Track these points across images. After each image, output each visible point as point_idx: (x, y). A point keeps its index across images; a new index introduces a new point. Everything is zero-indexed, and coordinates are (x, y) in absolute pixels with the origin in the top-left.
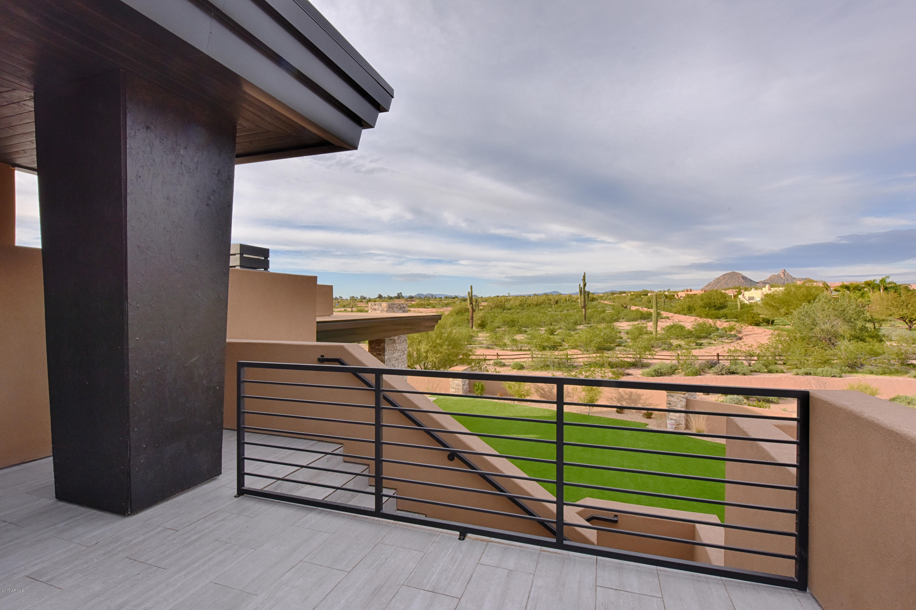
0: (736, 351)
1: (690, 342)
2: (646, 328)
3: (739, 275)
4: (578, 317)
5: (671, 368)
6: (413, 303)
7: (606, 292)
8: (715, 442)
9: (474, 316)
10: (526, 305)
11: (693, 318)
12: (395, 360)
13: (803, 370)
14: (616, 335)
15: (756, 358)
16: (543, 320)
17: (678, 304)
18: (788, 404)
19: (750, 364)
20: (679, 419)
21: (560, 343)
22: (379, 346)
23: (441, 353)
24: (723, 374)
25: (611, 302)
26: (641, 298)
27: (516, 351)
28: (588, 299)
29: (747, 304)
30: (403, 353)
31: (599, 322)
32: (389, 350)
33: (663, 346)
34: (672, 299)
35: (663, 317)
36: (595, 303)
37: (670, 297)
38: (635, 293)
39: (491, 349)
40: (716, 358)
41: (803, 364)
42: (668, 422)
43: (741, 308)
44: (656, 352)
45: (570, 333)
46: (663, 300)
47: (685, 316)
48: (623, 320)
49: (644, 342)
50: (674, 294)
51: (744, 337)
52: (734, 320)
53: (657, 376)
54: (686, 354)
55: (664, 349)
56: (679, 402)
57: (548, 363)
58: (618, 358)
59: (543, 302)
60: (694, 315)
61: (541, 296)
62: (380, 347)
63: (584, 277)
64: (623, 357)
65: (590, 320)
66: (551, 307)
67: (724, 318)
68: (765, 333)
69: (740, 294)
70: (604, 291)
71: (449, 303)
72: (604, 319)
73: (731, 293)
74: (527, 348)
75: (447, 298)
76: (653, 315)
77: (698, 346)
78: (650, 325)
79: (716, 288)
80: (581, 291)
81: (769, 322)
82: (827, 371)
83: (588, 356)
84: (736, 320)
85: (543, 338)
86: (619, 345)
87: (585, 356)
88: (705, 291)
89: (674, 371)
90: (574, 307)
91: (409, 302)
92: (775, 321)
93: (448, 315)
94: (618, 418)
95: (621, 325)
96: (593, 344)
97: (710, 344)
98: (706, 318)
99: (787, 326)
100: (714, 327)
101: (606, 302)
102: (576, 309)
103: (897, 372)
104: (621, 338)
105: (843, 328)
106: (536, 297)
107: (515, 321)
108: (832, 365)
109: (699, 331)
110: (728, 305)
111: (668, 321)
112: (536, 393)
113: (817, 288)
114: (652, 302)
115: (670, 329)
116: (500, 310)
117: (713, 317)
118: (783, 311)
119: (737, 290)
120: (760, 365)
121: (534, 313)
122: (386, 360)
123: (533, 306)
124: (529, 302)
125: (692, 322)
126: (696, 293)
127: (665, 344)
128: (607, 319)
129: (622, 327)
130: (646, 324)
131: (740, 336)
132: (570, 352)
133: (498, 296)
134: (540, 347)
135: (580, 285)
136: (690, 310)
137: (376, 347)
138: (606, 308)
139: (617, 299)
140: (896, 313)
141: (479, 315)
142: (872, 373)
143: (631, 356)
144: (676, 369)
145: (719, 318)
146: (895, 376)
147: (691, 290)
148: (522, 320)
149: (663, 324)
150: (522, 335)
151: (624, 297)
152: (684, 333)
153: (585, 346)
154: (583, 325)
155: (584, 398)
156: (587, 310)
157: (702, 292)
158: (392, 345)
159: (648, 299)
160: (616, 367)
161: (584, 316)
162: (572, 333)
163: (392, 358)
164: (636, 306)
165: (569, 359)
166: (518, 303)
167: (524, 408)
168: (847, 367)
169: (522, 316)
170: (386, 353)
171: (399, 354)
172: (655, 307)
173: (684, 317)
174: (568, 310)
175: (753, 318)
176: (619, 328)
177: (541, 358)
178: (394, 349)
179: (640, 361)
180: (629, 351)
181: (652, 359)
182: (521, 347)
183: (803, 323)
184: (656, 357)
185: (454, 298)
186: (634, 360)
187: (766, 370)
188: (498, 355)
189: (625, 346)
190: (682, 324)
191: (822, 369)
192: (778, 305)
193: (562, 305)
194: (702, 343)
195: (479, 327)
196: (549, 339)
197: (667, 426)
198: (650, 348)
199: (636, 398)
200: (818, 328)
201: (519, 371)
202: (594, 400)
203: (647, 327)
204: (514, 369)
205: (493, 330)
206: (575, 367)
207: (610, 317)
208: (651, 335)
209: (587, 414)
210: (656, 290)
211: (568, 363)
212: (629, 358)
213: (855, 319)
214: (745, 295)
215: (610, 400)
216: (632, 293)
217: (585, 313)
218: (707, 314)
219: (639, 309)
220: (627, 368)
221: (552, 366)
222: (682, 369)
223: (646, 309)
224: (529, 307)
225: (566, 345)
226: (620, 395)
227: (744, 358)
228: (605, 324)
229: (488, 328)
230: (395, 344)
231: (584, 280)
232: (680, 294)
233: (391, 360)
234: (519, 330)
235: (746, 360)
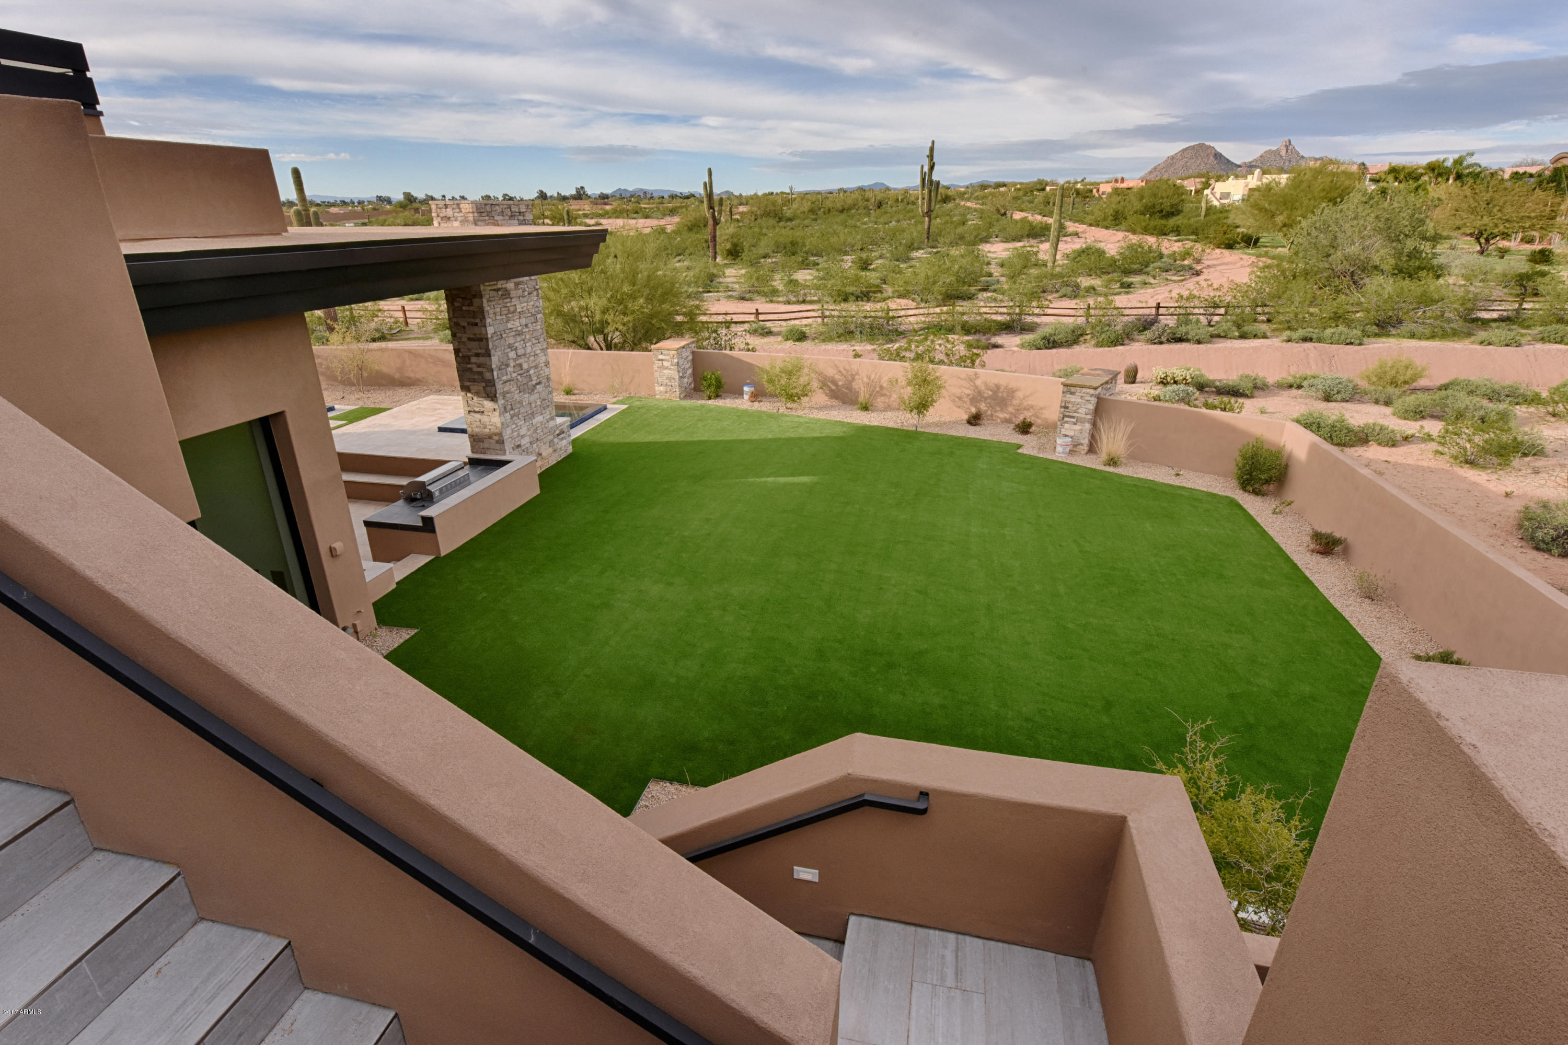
0: (1191, 297)
1: (1110, 281)
2: (1036, 255)
3: (1209, 151)
4: (915, 234)
5: (1073, 332)
6: (608, 207)
7: (971, 184)
8: (1139, 476)
9: (718, 233)
10: (822, 210)
11: (1120, 235)
12: (514, 336)
13: (1301, 333)
14: (982, 269)
15: (1222, 311)
16: (849, 240)
17: (1098, 207)
18: (1268, 399)
19: (1209, 323)
20: (1079, 435)
21: (877, 286)
22: (471, 304)
23: (633, 312)
24: (1161, 343)
25: (979, 204)
26: (1033, 195)
27: (794, 303)
28: (936, 197)
29: (1216, 206)
30: (533, 319)
31: (952, 244)
32: (495, 313)
33: (1064, 290)
34: (1088, 197)
35: (1068, 233)
36: (950, 205)
37: (1085, 194)
38: (1024, 186)
39: (747, 300)
40: (1153, 311)
41: (1303, 323)
42: (1059, 441)
43: (1206, 216)
44: (1050, 301)
45: (898, 266)
46: (1072, 199)
47: (1107, 231)
48: (997, 239)
49: (1030, 282)
50: (1092, 187)
51: (1204, 270)
52: (1191, 237)
53: (1047, 348)
54: (1104, 306)
55: (1065, 296)
56: (1085, 404)
57: (852, 327)
58: (980, 314)
59: (855, 205)
60: (1123, 228)
61: (851, 193)
62: (471, 308)
63: (932, 149)
64: (988, 313)
65: (937, 240)
66: (869, 215)
67: (1174, 234)
68: (1242, 262)
69: (1208, 188)
70: (967, 183)
71: (676, 207)
72: (962, 238)
73: (1191, 185)
74: (815, 298)
75: (673, 197)
76: (1052, 230)
77: (1124, 288)
78: (1044, 249)
79: (1165, 177)
80: (923, 180)
81: (1250, 241)
82: (1340, 334)
83: (926, 311)
84: (1194, 237)
85: (846, 278)
86: (985, 290)
87: (921, 311)
88: (1146, 183)
89: (1078, 338)
90: (911, 214)
91: (600, 207)
92: (1261, 240)
93: (673, 231)
94: (969, 435)
95: (992, 250)
96: (936, 288)
97: (1146, 284)
98: (1142, 234)
99: (1280, 249)
100: (1155, 252)
101: (969, 204)
102: (913, 217)
103: (1455, 334)
104: (990, 275)
105: (1381, 253)
106: (841, 195)
107: (797, 243)
108: (1349, 324)
109: (1130, 259)
110: (1184, 210)
111: (1076, 239)
112: (821, 390)
113: (1348, 175)
114: (1051, 204)
115: (1080, 256)
116: (772, 222)
117: (1156, 232)
118: (1280, 219)
119: (1203, 180)
120: (1228, 324)
121: (835, 227)
122: (489, 336)
123: (834, 213)
124: (828, 204)
125: (1119, 241)
126: (1131, 185)
127: (1067, 285)
128: (969, 238)
129: (994, 252)
130: (1038, 247)
131: (1198, 267)
132: (892, 305)
133: (772, 193)
134: (839, 296)
135: (922, 167)
136: (1116, 220)
137: (464, 308)
138: (969, 217)
139: (990, 198)
140: (1468, 224)
141: (727, 231)
142: (1412, 336)
143: (1005, 310)
144: (1081, 335)
145: (1165, 234)
146: (1449, 341)
147: (1123, 180)
148: (811, 241)
149: (1068, 246)
150: (809, 271)
151: (1003, 195)
152: (1103, 264)
153: (922, 294)
154: (923, 249)
155: (910, 398)
156: (933, 222)
157: (1143, 184)
158: (501, 302)
159: (1045, 197)
160: (975, 333)
161: (925, 232)
162: (902, 266)
163: (507, 331)
164: (1022, 211)
165: (891, 318)
166: (806, 206)
167: (796, 420)
168: (1374, 327)
169: (811, 234)
170: (488, 321)
171: (523, 321)
172: (1058, 212)
173: (1104, 231)
174: (898, 221)
175: (1225, 233)
176: (988, 255)
177: (839, 317)
178: (509, 310)
179: (1020, 320)
180: (1001, 301)
181: (1041, 315)
182: (805, 295)
183: (1315, 244)
184: (1049, 311)
185: (687, 198)
186: (1008, 318)
187: (1237, 334)
188: (757, 313)
189: (995, 291)
190: (1101, 245)
191: (1332, 330)
192: (1273, 208)
193: (889, 209)
194: (1132, 283)
195: (728, 255)
196: (857, 279)
197: (1055, 448)
198: (1039, 293)
199: (1005, 395)
200: (1339, 253)
201: (797, 343)
202: (927, 401)
203: (1038, 252)
204: (787, 339)
205: (753, 264)
206: (900, 334)
207: (975, 233)
208: (1044, 268)
209: (914, 429)
210: (1061, 181)
211: (889, 325)
212: (1001, 313)
213: (1406, 236)
214: (1215, 190)
215: (957, 400)
216: (1018, 186)
217: (929, 225)
218: (1145, 227)
219: (1027, 217)
220: (995, 335)
221: (858, 333)
222: (1092, 333)
223: (1039, 218)
224: (827, 215)
225: (888, 290)
226: (976, 390)
227: (1202, 311)
228: (963, 247)
229: (744, 258)
230: (508, 300)
231: (931, 156)
232: (1103, 188)
233: (504, 336)
234: (803, 261)
235: (1205, 314)
